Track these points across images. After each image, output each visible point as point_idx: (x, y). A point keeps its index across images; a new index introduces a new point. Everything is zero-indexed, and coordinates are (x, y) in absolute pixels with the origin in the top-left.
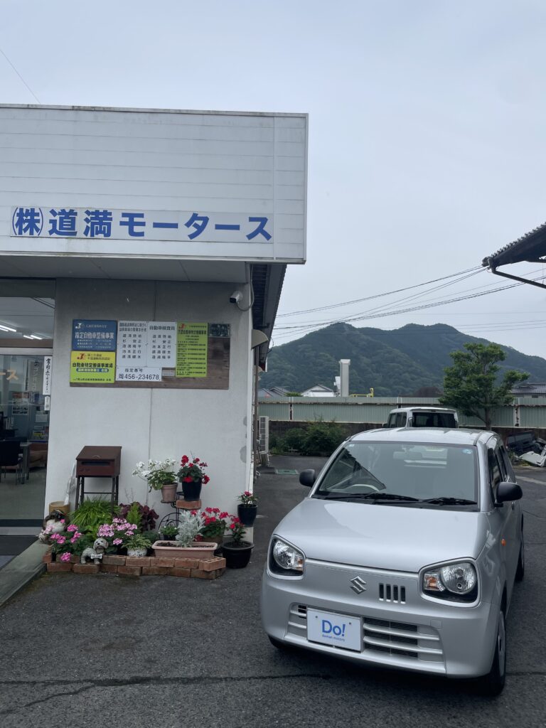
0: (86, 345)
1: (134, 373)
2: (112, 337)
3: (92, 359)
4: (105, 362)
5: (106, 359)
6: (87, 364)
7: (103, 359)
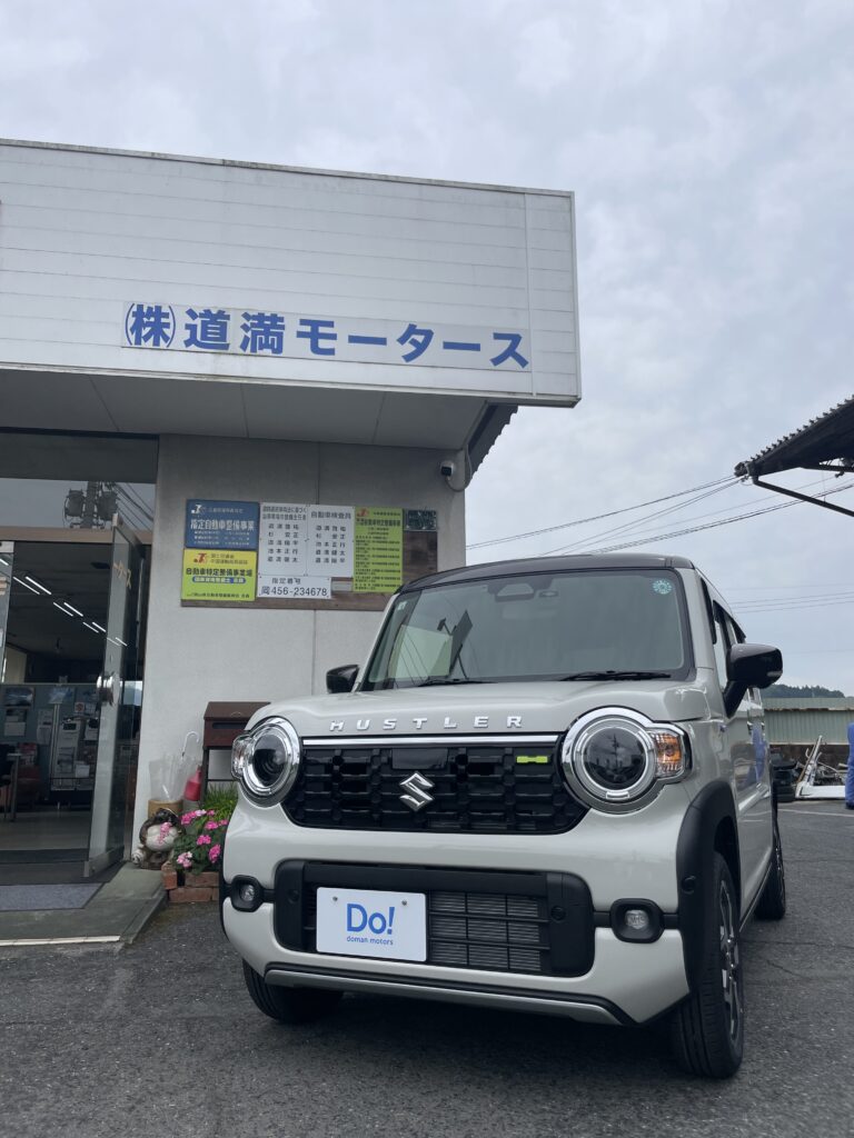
0: (208, 540)
1: (287, 585)
2: (251, 527)
3: (218, 562)
4: (239, 567)
5: (241, 562)
6: (210, 571)
7: (236, 562)
